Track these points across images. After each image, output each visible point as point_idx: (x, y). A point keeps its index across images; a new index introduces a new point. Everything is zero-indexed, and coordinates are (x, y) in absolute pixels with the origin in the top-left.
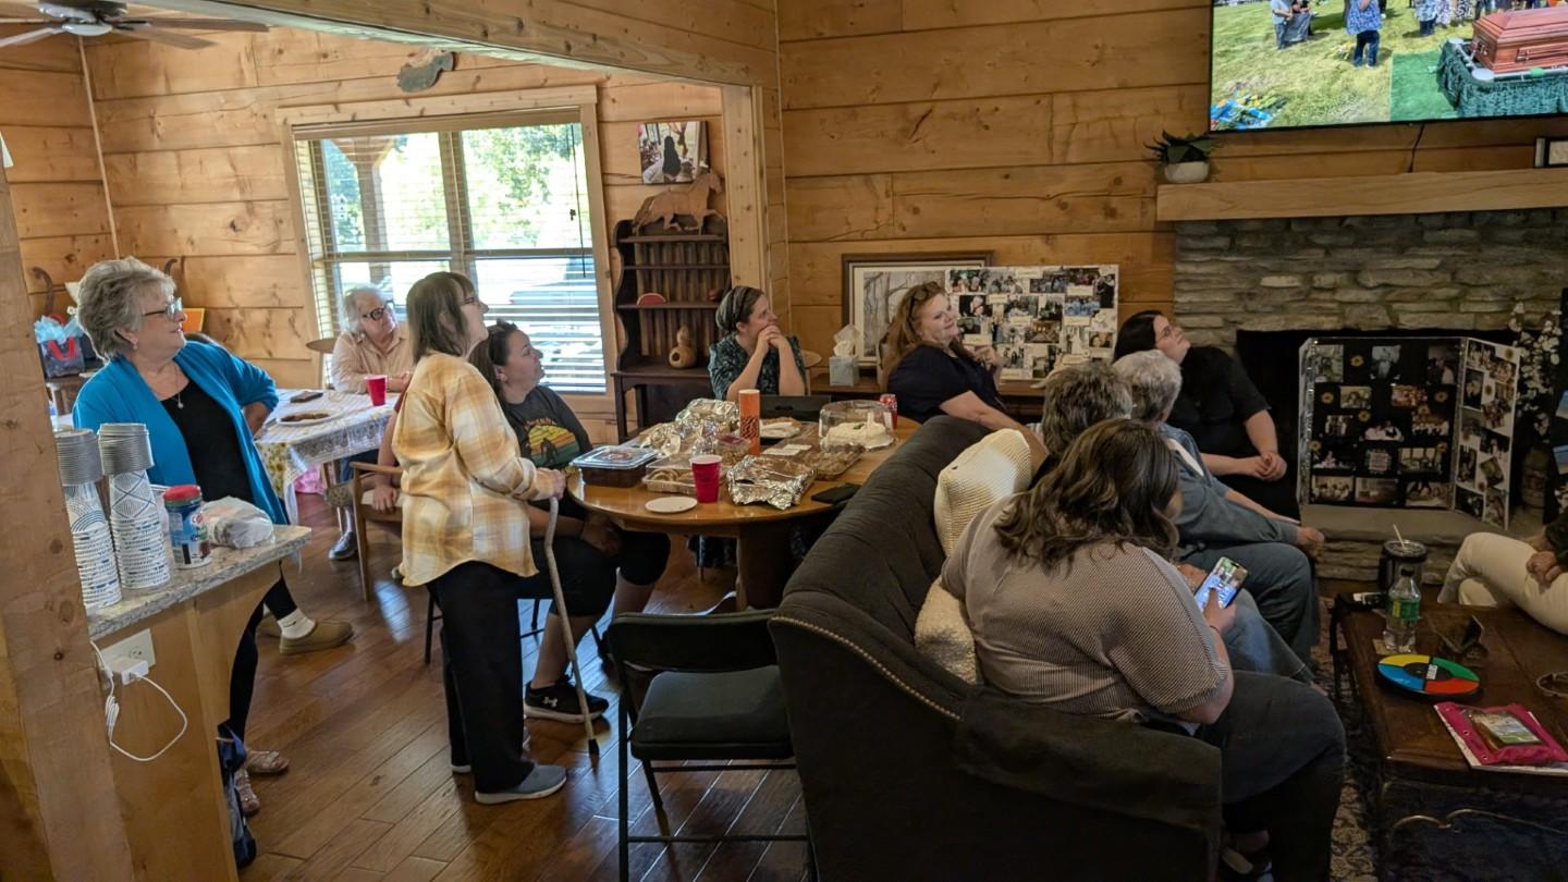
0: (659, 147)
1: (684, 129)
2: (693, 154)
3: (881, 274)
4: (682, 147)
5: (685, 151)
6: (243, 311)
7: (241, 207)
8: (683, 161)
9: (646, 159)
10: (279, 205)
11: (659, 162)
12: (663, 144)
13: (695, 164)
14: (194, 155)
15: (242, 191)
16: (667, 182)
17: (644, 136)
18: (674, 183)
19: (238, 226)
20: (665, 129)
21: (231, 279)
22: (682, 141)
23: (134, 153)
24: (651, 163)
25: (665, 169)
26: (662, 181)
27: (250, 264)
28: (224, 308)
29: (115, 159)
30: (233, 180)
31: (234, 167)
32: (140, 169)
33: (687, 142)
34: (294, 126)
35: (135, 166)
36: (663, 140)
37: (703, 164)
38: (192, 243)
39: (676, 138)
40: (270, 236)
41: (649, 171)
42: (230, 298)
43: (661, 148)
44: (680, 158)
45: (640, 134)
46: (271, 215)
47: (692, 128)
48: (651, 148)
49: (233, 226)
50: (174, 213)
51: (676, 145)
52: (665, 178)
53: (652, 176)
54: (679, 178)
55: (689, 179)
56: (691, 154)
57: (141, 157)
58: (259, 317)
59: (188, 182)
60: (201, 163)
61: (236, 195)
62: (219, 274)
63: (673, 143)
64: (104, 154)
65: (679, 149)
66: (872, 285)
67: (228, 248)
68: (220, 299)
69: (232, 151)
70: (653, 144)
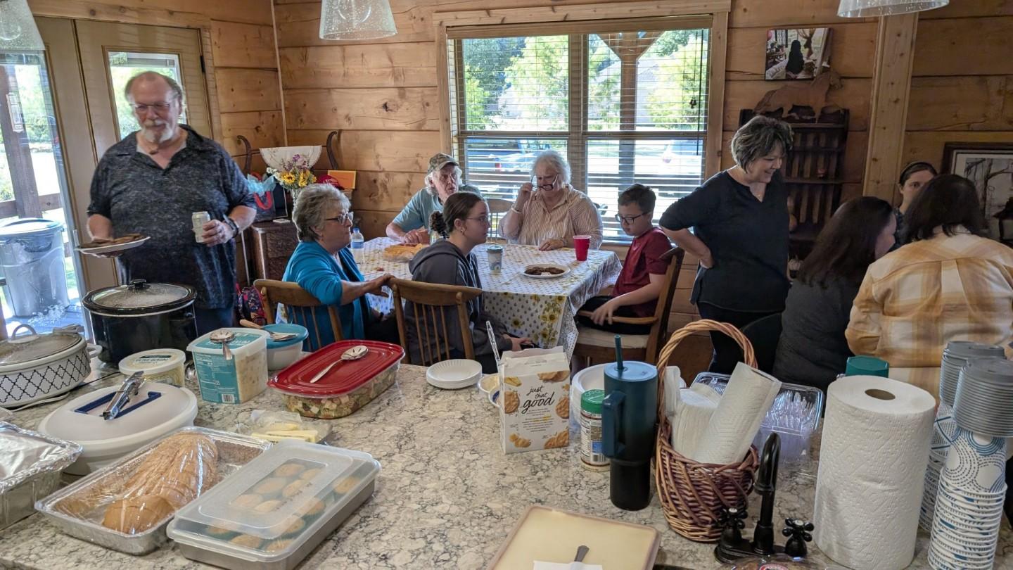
0: (785, 49)
1: (811, 35)
2: (817, 56)
3: (984, 160)
4: (807, 49)
5: (810, 53)
6: (388, 175)
7: (395, 92)
8: (806, 61)
9: (771, 59)
10: (427, 91)
11: (784, 62)
12: (790, 47)
13: (817, 64)
14: (358, 50)
15: (396, 79)
16: (788, 79)
17: (773, 40)
18: (795, 79)
19: (390, 107)
20: (793, 35)
21: (380, 149)
22: (808, 45)
23: (305, 47)
24: (775, 63)
25: (788, 68)
26: (784, 77)
27: (397, 137)
28: (371, 171)
29: (288, 52)
30: (390, 70)
31: (391, 60)
32: (309, 61)
33: (813, 45)
34: (448, 27)
35: (305, 58)
36: (790, 43)
37: (825, 64)
38: (349, 119)
39: (803, 42)
40: (418, 116)
41: (772, 70)
42: (378, 164)
43: (788, 50)
44: (804, 59)
45: (769, 39)
46: (420, 99)
47: (820, 33)
48: (777, 50)
49: (385, 106)
50: (335, 95)
51: (802, 48)
52: (787, 75)
53: (774, 74)
54: (801, 76)
55: (810, 77)
56: (815, 56)
57: (311, 51)
58: (401, 179)
59: (351, 72)
60: (362, 55)
61: (390, 82)
62: (370, 144)
63: (800, 46)
64: (279, 48)
65: (804, 51)
66: (974, 168)
67: (379, 124)
68: (369, 164)
69: (391, 47)
70: (781, 47)
